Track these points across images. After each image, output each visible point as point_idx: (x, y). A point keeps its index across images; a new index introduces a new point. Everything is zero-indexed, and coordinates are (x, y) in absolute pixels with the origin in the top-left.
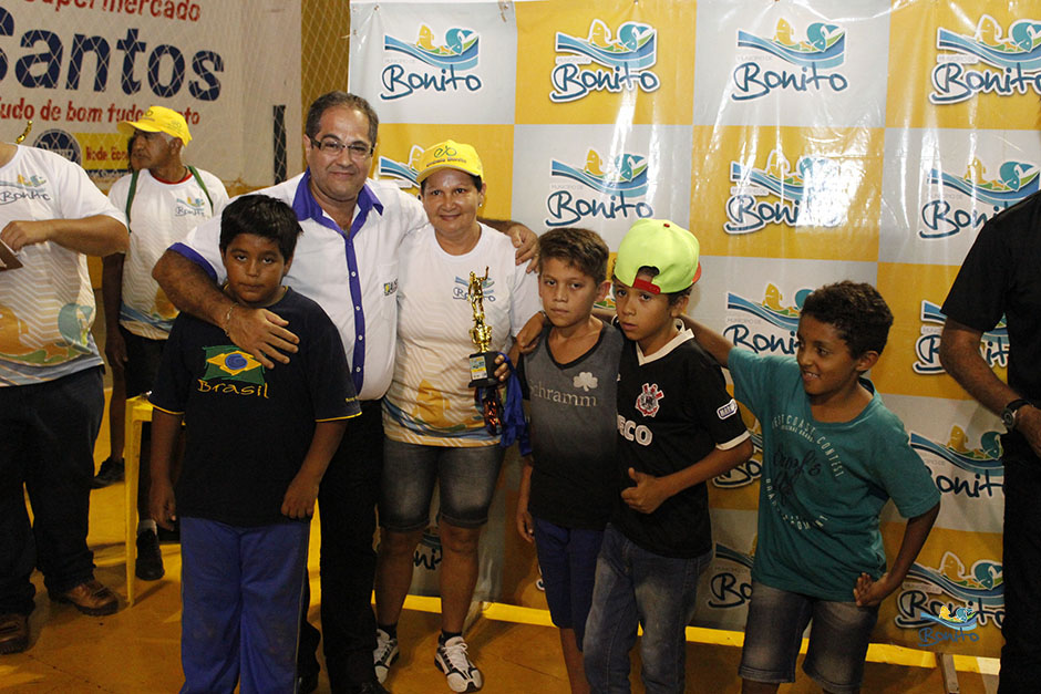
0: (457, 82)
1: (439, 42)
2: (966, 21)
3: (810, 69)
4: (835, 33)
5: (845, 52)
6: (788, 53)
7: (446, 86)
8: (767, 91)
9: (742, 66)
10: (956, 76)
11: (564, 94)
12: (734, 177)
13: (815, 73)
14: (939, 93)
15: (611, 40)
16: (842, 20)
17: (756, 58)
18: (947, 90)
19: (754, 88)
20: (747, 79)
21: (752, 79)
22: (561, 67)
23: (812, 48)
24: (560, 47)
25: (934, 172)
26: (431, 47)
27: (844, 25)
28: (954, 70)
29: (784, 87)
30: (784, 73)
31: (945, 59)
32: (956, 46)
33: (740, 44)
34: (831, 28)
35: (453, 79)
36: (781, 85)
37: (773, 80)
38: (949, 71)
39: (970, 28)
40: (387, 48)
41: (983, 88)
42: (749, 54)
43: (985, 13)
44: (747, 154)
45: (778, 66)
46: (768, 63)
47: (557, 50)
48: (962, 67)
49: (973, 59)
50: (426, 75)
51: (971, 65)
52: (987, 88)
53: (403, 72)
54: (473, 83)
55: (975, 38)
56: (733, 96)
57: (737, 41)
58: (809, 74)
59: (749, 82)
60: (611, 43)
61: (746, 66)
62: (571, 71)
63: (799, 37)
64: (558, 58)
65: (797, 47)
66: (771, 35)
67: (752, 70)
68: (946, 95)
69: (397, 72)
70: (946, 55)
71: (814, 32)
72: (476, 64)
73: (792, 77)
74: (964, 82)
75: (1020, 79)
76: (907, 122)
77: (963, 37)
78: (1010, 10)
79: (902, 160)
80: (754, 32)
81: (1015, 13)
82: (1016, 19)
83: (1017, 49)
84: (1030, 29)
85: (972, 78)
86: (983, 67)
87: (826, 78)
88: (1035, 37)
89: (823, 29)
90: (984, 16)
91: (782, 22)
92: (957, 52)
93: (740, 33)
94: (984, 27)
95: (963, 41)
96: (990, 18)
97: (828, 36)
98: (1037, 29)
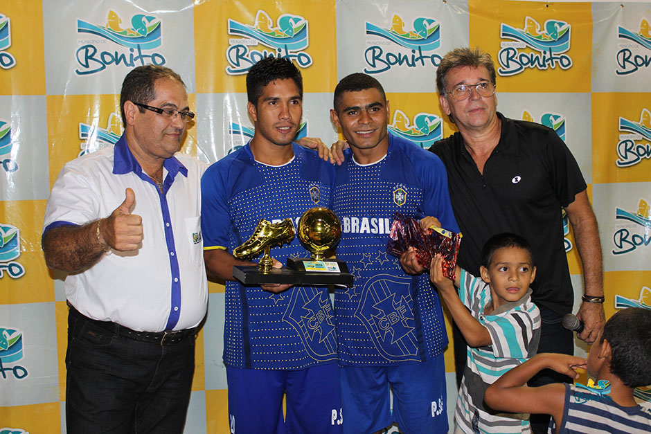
2: (248, 15)
3: (136, 50)
4: (153, 22)
5: (162, 37)
6: (118, 37)
8: (104, 67)
9: (83, 48)
10: (244, 54)
12: (83, 135)
13: (140, 53)
14: (233, 67)
16: (158, 12)
18: (238, 65)
19: (94, 65)
20: (87, 58)
21: (91, 57)
23: (136, 34)
25: (235, 126)
27: (161, 15)
28: (242, 51)
29: (117, 64)
30: (116, 53)
31: (234, 42)
32: (242, 33)
33: (79, 31)
34: (150, 19)
36: (114, 62)
37: (108, 59)
38: (238, 50)
39: (252, 22)
42: (88, 38)
43: (260, 9)
44: (92, 118)
45: (112, 48)
46: (103, 45)
48: (247, 47)
49: (254, 42)
51: (253, 46)
55: (254, 27)
56: (77, 71)
57: (77, 28)
58: (136, 54)
59: (89, 60)
61: (86, 47)
63: (126, 25)
65: (125, 33)
66: (104, 23)
67: (91, 51)
68: (238, 68)
70: (235, 39)
71: (137, 20)
73: (123, 56)
74: (250, 59)
75: (288, 56)
76: (211, 88)
77: (246, 26)
78: (277, 7)
79: (211, 118)
80: (90, 21)
81: (281, 9)
82: (282, 14)
83: (284, 35)
84: (291, 21)
85: (255, 56)
86: (262, 47)
87: (149, 56)
88: (294, 26)
89: (144, 19)
90: (260, 11)
91: (112, 13)
92: (243, 37)
93: (79, 21)
94: (260, 19)
95: (246, 29)
96: (263, 12)
97: (148, 25)
98: (296, 21)
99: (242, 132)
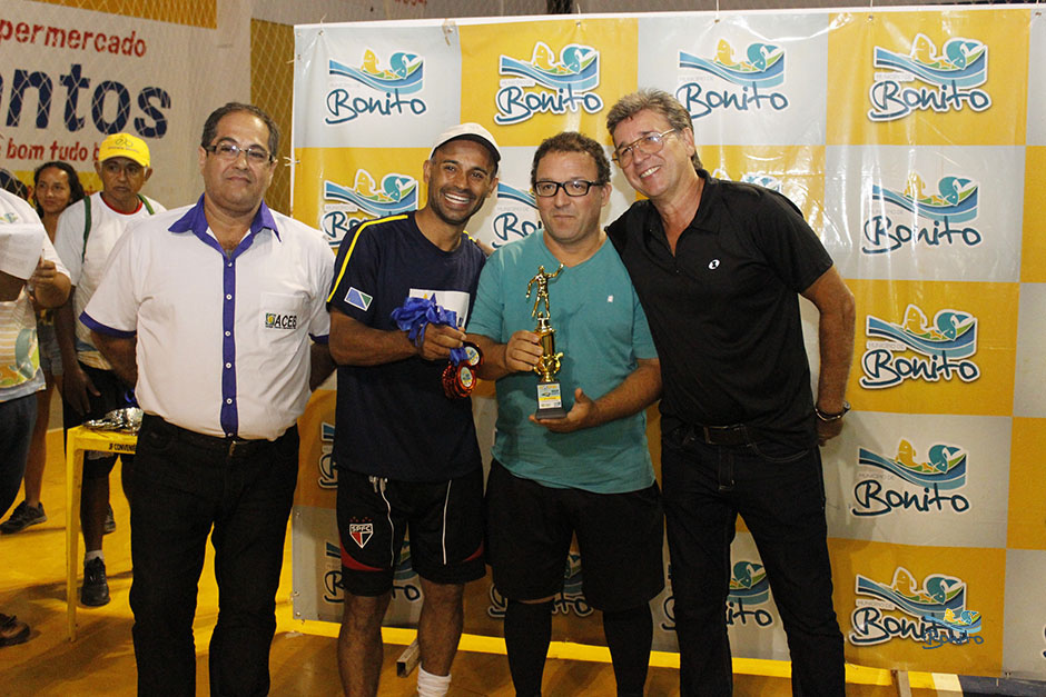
0: (402, 105)
1: (384, 66)
2: (903, 40)
3: (751, 89)
4: (775, 53)
5: (784, 72)
6: (730, 73)
7: (391, 110)
8: (709, 111)
9: (684, 87)
10: (893, 94)
11: (509, 116)
13: (755, 92)
14: (877, 111)
15: (555, 63)
16: (782, 39)
17: (697, 79)
18: (884, 107)
19: (696, 108)
20: (689, 99)
21: (694, 99)
22: (505, 90)
23: (752, 68)
24: (504, 70)
25: (875, 188)
26: (375, 71)
27: (783, 44)
28: (891, 88)
29: (726, 106)
31: (882, 77)
32: (893, 65)
33: (681, 65)
34: (770, 49)
35: (398, 103)
36: (723, 105)
37: (715, 100)
38: (886, 88)
39: (908, 50)
40: (331, 72)
41: (920, 105)
42: (691, 75)
43: (919, 32)
45: (720, 86)
46: (710, 83)
47: (502, 73)
48: (899, 85)
50: (371, 99)
51: (908, 82)
52: (924, 105)
53: (347, 96)
54: (418, 107)
55: (910, 56)
57: (679, 62)
58: (750, 94)
59: (692, 103)
60: (555, 66)
61: (688, 86)
62: (515, 93)
63: (740, 57)
64: (502, 80)
65: (738, 67)
66: (711, 55)
67: (694, 90)
68: (884, 112)
69: (342, 96)
70: (883, 74)
71: (754, 52)
72: (421, 87)
73: (734, 97)
74: (901, 99)
75: (955, 96)
76: (846, 138)
77: (898, 55)
78: (944, 28)
79: (844, 177)
80: (695, 53)
81: (949, 32)
82: (949, 38)
83: (952, 66)
84: (963, 47)
85: (909, 95)
86: (919, 84)
87: (767, 97)
88: (968, 54)
89: (763, 49)
90: (919, 35)
91: (722, 42)
92: (893, 70)
93: (681, 54)
94: (919, 45)
95: (899, 59)
96: (924, 37)
97: (768, 56)
98: (971, 46)
99: (881, 195)
